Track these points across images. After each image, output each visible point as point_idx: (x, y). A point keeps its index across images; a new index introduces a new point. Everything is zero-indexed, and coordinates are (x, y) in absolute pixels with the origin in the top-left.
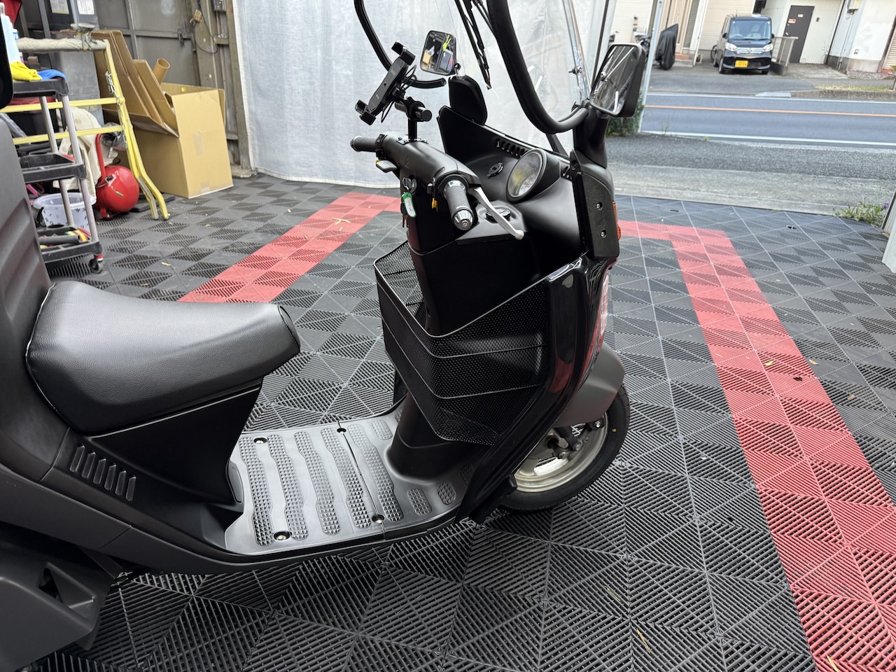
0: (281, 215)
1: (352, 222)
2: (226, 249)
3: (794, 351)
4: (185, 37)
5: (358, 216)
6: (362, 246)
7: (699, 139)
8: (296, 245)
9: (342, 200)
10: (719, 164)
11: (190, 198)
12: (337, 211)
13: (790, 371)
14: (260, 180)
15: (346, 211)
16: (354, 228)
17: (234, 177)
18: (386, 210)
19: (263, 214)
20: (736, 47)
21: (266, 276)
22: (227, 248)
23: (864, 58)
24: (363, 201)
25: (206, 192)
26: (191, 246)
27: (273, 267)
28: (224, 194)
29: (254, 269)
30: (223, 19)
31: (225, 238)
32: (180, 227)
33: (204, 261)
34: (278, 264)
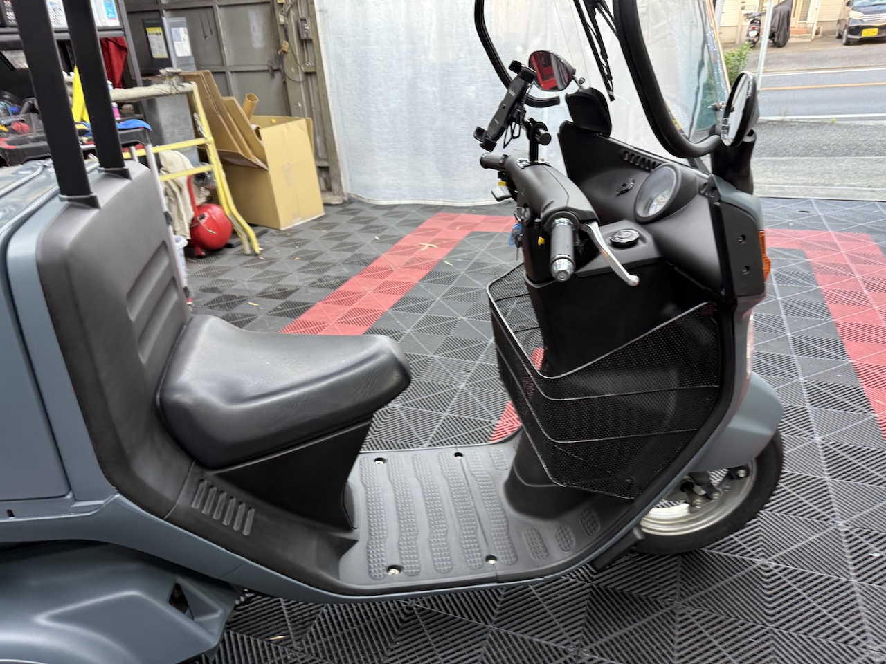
0: (368, 243)
1: (439, 246)
2: (313, 285)
4: (275, 68)
5: (445, 239)
6: (449, 274)
7: (825, 121)
8: (381, 277)
9: (431, 222)
10: (852, 150)
11: (283, 229)
12: (424, 235)
14: (351, 207)
15: (433, 234)
17: (326, 205)
18: (476, 230)
19: (352, 244)
20: (862, 15)
21: (350, 314)
22: (314, 283)
24: (452, 222)
25: (299, 222)
26: (280, 283)
27: (357, 303)
28: (316, 223)
29: (338, 306)
30: (309, 47)
31: (313, 272)
32: (271, 261)
33: (290, 298)
34: (362, 299)
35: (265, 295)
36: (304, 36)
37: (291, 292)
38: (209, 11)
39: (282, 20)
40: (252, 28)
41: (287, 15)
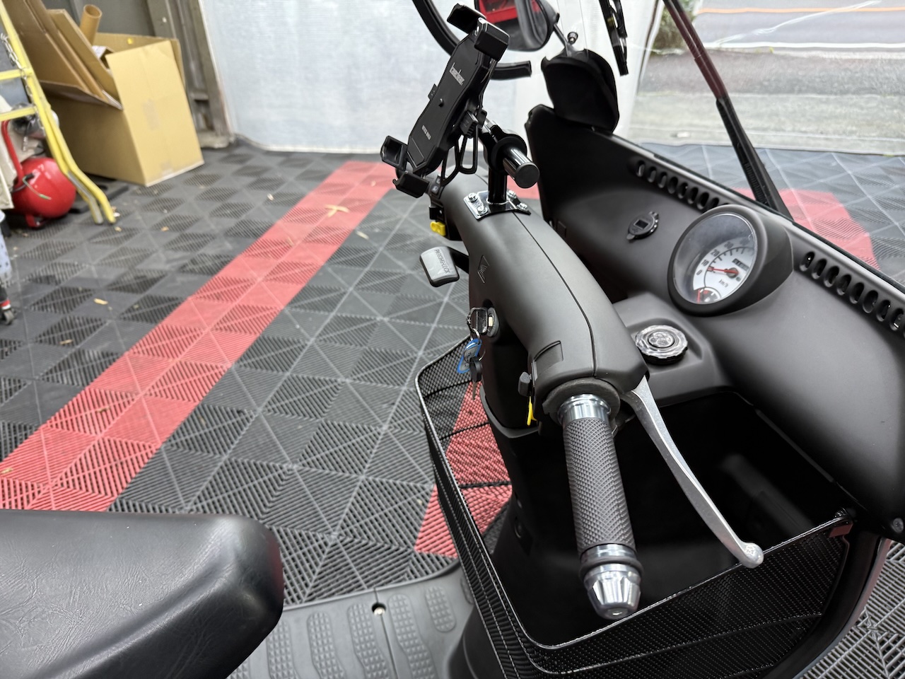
0: (259, 205)
1: (352, 209)
2: (182, 269)
5: (358, 200)
6: (364, 251)
7: (761, 51)
8: (276, 255)
9: (338, 175)
11: (148, 184)
12: (332, 192)
14: (238, 151)
15: (343, 192)
16: (352, 222)
17: (205, 149)
19: (237, 205)
21: (232, 314)
22: (184, 266)
24: (364, 175)
25: (170, 175)
26: (139, 267)
27: (243, 296)
28: (192, 175)
29: (216, 302)
31: (185, 249)
32: (129, 233)
33: (153, 291)
34: (249, 290)
35: (118, 287)
37: (153, 282)
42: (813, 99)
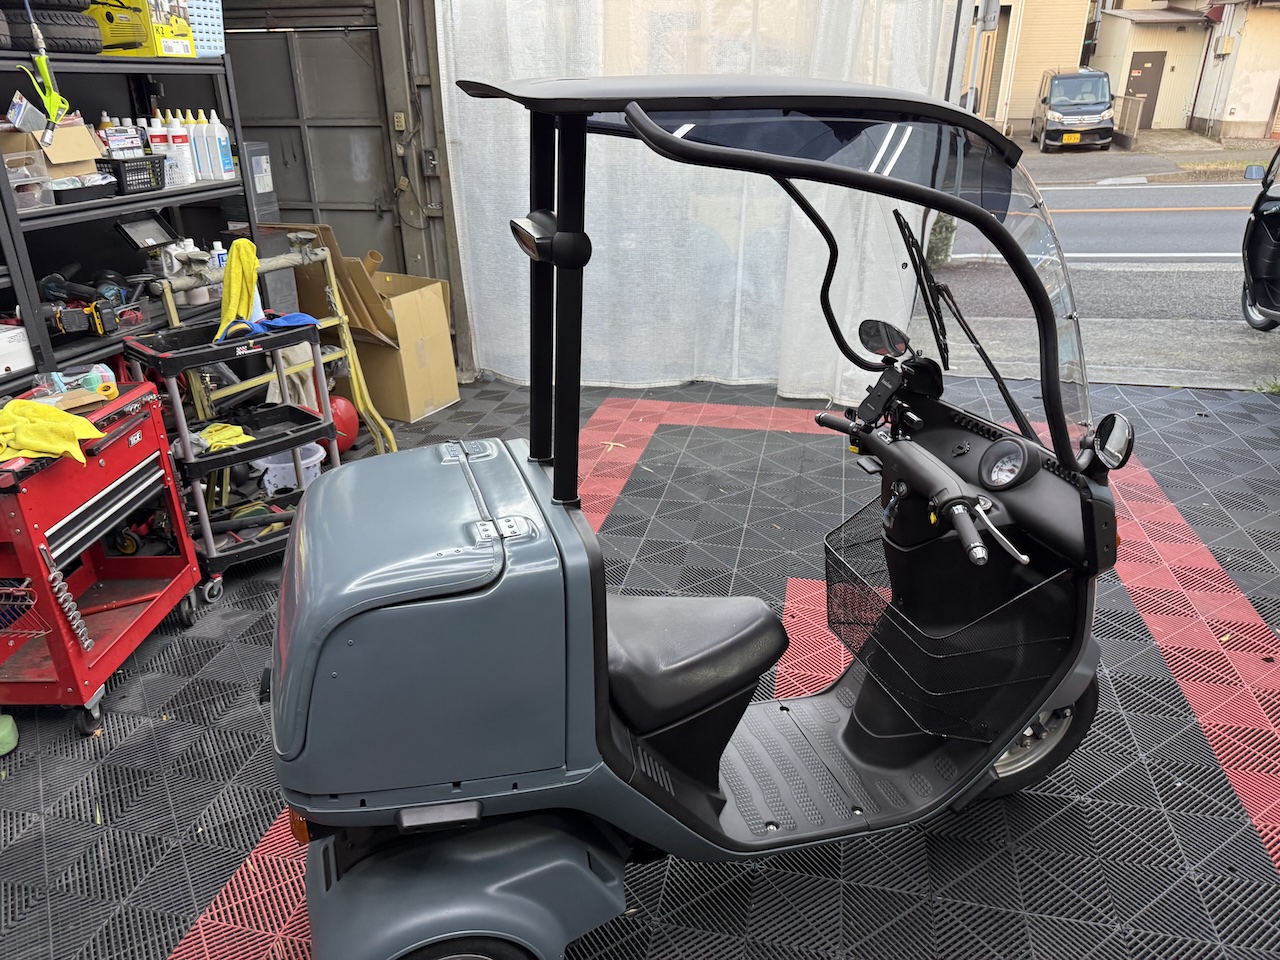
1: (628, 445)
3: (1252, 617)
4: (384, 208)
5: (631, 436)
6: (653, 483)
9: (603, 411)
11: (412, 422)
12: (602, 429)
13: (1255, 648)
14: (489, 388)
15: (613, 428)
16: (633, 457)
17: (460, 385)
18: (664, 422)
20: (1061, 116)
23: (1245, 120)
24: (630, 411)
25: (431, 411)
28: (450, 412)
30: (434, 185)
36: (428, 172)
38: (294, 132)
39: (401, 151)
40: (353, 156)
41: (407, 146)
42: (1096, 323)
